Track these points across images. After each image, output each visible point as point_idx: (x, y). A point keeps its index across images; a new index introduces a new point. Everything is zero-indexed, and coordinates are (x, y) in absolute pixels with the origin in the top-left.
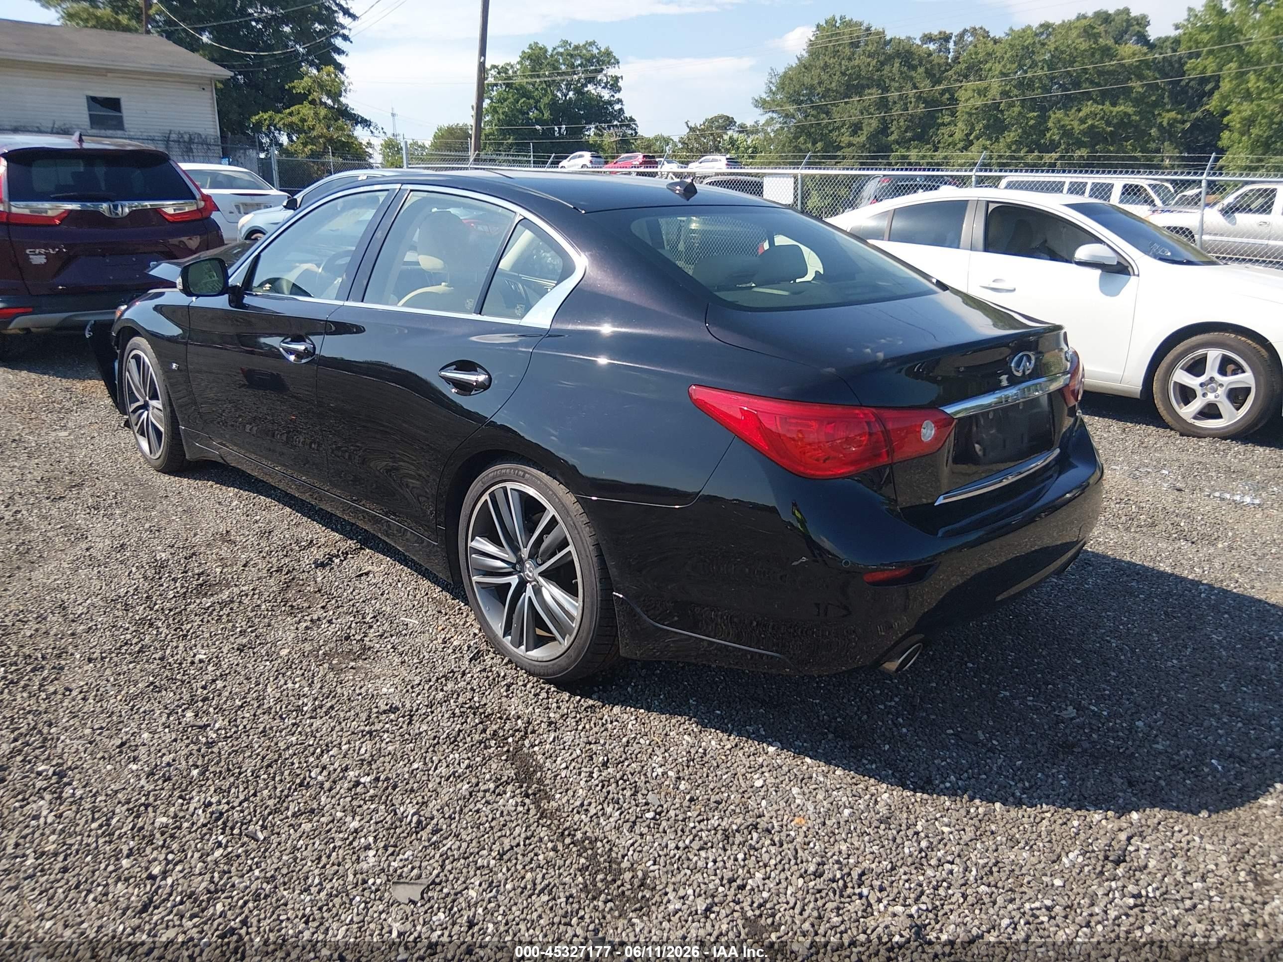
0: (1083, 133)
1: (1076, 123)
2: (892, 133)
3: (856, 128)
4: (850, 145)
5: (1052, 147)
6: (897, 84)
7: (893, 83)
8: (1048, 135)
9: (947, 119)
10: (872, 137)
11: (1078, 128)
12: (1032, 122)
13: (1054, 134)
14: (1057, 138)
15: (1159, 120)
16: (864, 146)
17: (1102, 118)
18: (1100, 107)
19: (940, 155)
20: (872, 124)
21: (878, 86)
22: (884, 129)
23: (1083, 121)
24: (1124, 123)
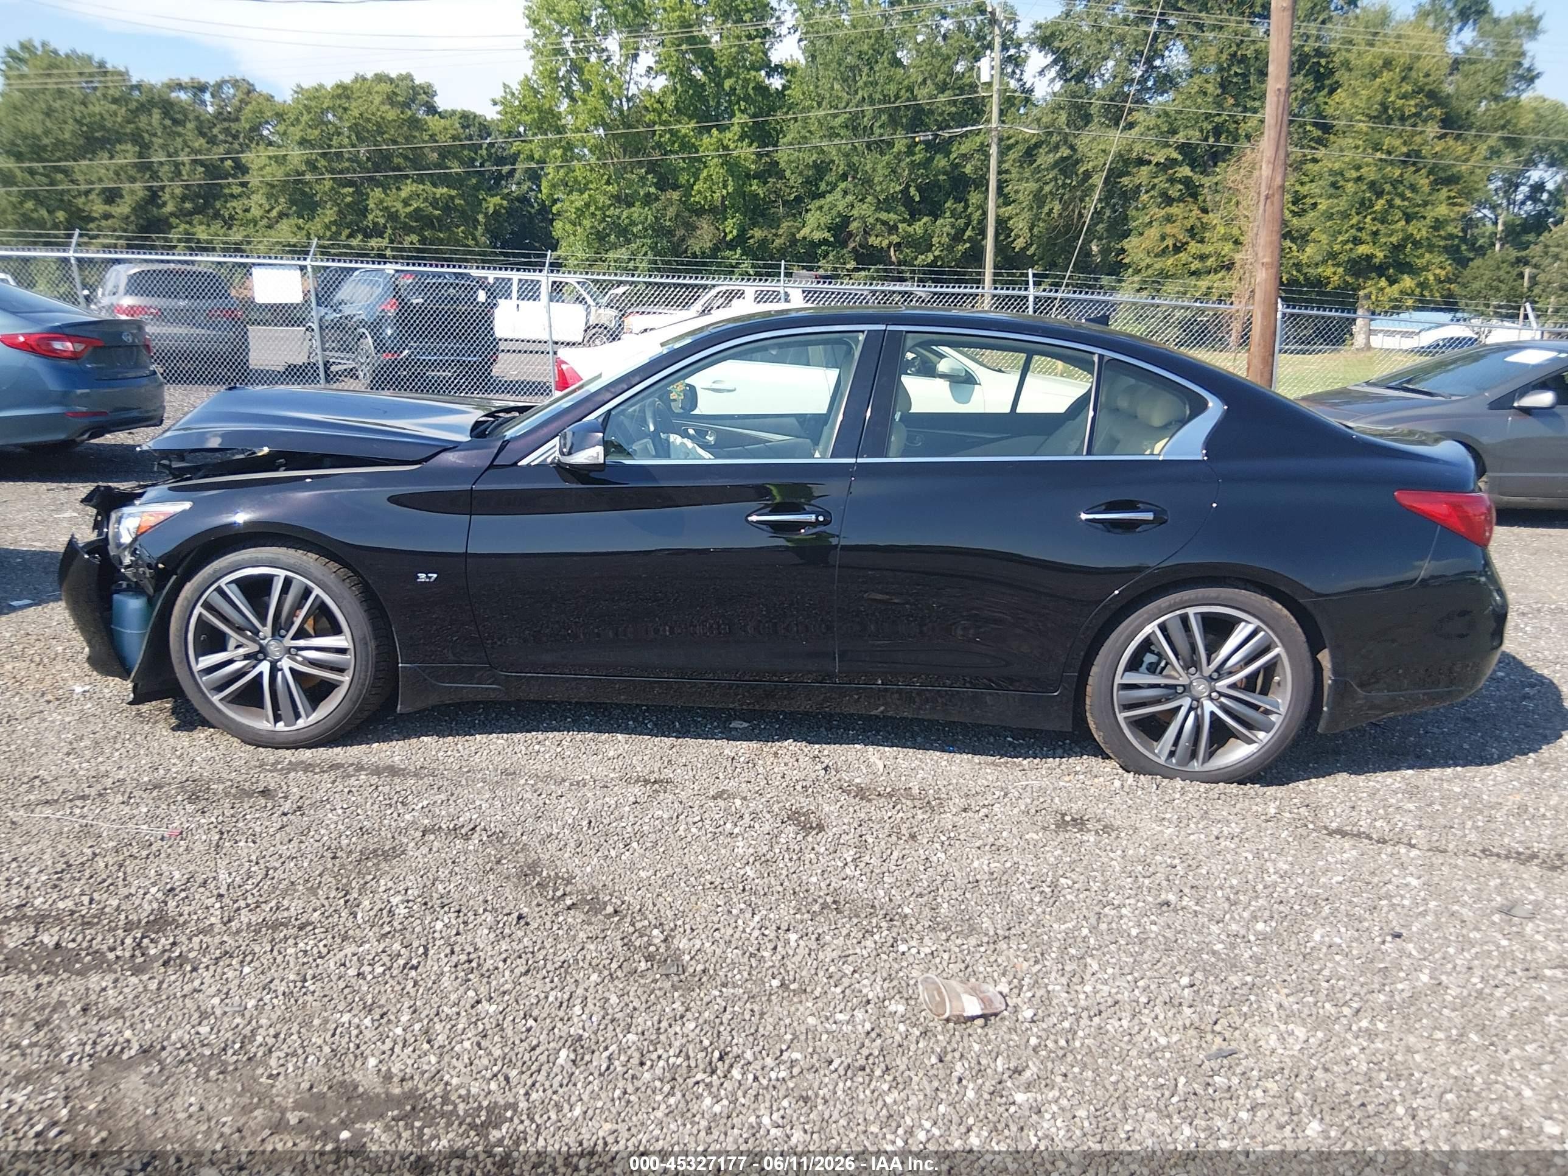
0: (409, 215)
1: (399, 205)
2: (165, 204)
3: (111, 196)
4: (107, 216)
5: (377, 231)
6: (161, 141)
7: (154, 139)
8: (370, 217)
9: (237, 190)
10: (140, 208)
11: (403, 211)
12: (349, 199)
13: (375, 216)
14: (382, 221)
15: (484, 205)
16: (128, 217)
17: (426, 200)
18: (421, 187)
19: (237, 236)
20: (135, 190)
21: (135, 142)
22: (153, 197)
23: (406, 203)
24: (447, 207)
